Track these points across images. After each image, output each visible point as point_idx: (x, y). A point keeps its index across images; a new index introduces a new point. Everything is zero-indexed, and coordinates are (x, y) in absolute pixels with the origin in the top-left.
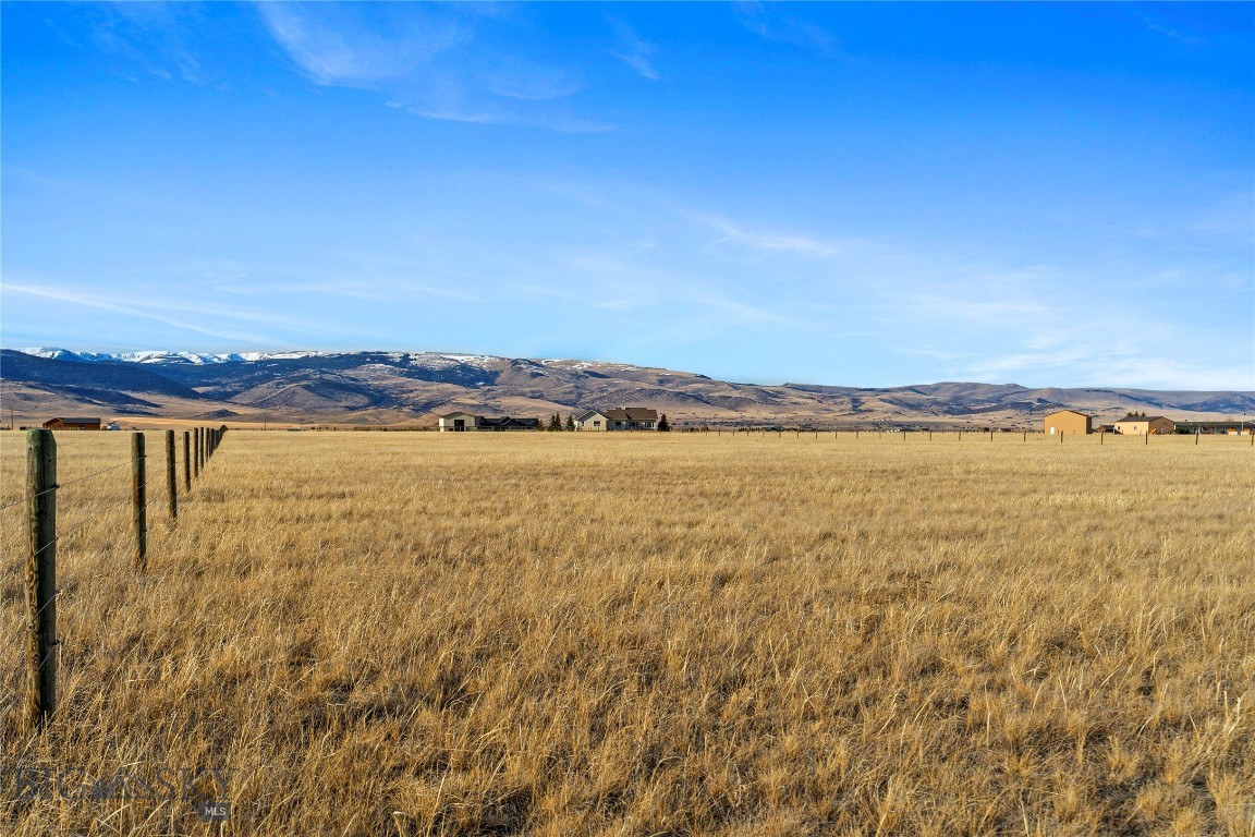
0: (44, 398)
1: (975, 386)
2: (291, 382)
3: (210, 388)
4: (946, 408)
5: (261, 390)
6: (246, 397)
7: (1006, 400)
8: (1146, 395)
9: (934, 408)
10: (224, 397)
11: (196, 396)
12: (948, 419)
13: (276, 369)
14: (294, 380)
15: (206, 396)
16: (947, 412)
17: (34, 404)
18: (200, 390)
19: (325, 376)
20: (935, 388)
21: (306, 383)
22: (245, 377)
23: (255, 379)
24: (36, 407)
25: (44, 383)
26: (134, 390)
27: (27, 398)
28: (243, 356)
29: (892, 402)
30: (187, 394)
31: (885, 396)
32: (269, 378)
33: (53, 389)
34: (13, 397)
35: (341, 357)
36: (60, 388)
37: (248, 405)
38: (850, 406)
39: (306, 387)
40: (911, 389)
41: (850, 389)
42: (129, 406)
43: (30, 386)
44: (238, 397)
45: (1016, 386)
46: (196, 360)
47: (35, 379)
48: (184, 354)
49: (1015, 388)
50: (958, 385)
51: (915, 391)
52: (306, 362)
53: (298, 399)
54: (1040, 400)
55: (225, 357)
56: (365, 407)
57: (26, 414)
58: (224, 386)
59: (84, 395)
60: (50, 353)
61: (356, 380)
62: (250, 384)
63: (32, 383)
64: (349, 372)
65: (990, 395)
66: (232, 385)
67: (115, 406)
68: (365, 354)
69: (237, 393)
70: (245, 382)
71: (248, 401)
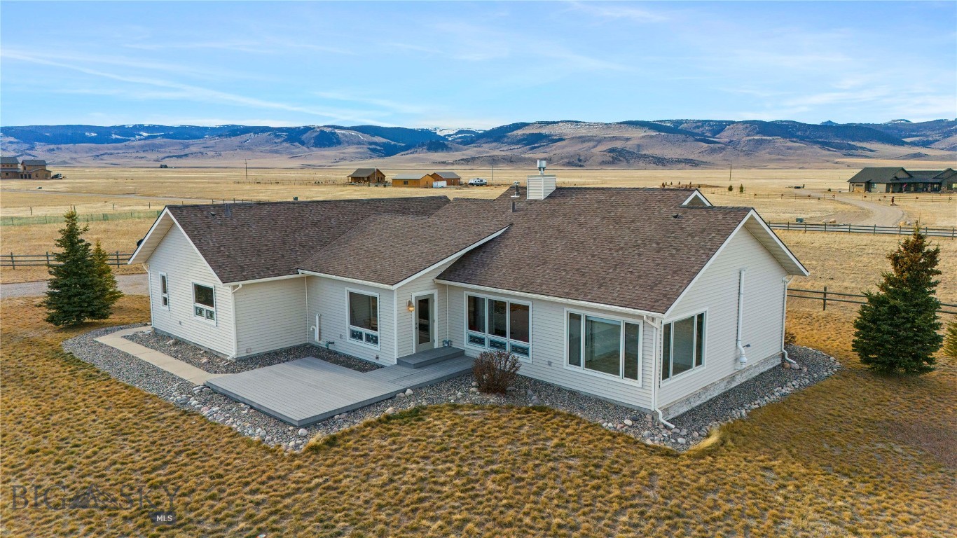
3: (917, 139)
5: (955, 139)
10: (925, 144)
11: (903, 144)
15: (913, 144)
17: (792, 151)
18: (908, 140)
23: (951, 131)
24: (794, 153)
25: (802, 139)
26: (860, 141)
27: (789, 148)
34: (781, 148)
37: (942, 149)
42: (859, 152)
43: (792, 141)
47: (797, 137)
57: (785, 158)
58: (928, 136)
62: (947, 135)
63: (795, 139)
66: (934, 135)
69: (937, 141)
70: (945, 133)
71: (944, 147)
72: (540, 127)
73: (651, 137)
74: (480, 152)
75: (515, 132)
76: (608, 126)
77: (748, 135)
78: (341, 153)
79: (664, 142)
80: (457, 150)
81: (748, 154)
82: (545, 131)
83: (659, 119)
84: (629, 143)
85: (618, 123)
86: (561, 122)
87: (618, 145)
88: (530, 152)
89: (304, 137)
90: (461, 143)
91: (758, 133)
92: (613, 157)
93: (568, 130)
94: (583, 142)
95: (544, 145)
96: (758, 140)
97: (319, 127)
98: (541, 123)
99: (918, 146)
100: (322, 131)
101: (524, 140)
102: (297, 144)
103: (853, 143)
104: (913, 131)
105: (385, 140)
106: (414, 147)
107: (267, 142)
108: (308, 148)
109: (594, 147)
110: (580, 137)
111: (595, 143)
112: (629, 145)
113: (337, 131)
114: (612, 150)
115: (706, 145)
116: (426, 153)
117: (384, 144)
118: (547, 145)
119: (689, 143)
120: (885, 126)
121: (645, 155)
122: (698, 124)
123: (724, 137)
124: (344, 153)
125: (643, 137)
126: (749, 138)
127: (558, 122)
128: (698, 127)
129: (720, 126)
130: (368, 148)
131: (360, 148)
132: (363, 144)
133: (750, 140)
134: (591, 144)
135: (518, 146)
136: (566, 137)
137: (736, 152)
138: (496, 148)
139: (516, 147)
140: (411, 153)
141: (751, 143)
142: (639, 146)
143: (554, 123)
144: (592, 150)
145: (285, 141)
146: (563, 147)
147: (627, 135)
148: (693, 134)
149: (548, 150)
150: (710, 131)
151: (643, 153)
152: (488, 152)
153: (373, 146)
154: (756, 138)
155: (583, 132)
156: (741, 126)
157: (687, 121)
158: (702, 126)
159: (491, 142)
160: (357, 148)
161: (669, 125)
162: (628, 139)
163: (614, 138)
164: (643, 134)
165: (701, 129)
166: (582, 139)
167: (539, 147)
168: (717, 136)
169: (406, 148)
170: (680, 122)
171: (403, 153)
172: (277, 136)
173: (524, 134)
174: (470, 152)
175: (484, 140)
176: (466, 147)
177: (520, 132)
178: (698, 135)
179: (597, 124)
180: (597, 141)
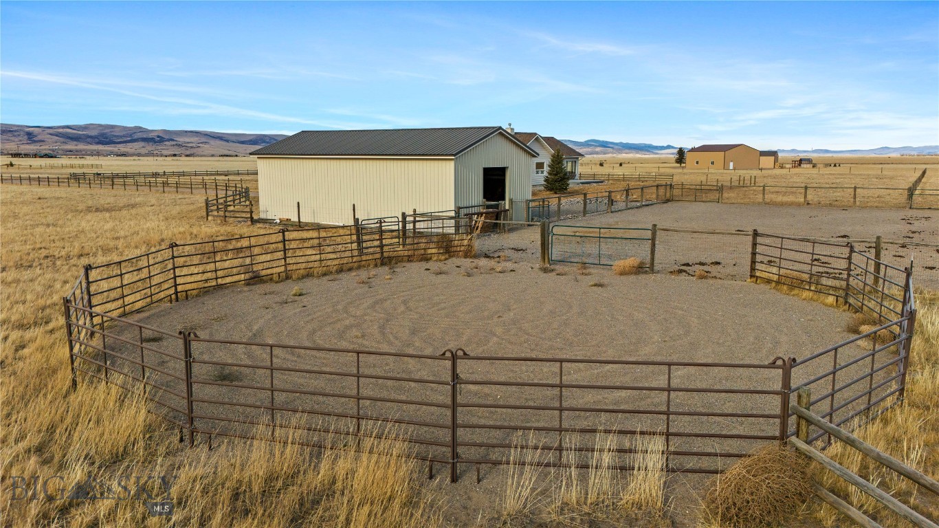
1: (113, 127)
4: (97, 140)
7: (135, 137)
8: (220, 135)
9: (89, 140)
12: (100, 147)
16: (98, 143)
20: (86, 127)
29: (57, 136)
31: (51, 131)
38: (26, 137)
40: (68, 127)
41: (22, 126)
45: (140, 128)
49: (140, 129)
50: (100, 126)
51: (71, 128)
54: (158, 137)
65: (124, 133)
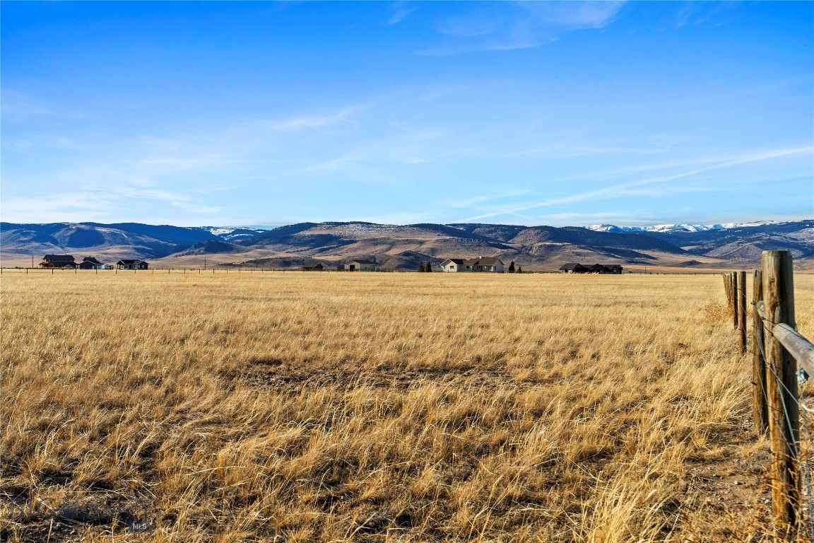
0: (587, 254)
2: (748, 242)
3: (694, 247)
5: (727, 248)
6: (717, 252)
10: (702, 253)
11: (682, 252)
13: (740, 234)
14: (750, 241)
15: (690, 252)
18: (686, 248)
19: (773, 238)
21: (758, 242)
22: (718, 240)
23: (724, 240)
26: (643, 249)
28: (723, 225)
30: (678, 251)
32: (734, 239)
33: (594, 249)
34: (571, 254)
35: (788, 224)
36: (598, 249)
37: (716, 258)
39: (757, 245)
42: (643, 259)
43: (581, 248)
44: (711, 254)
46: (692, 229)
47: (585, 243)
48: (685, 226)
52: (763, 228)
53: (750, 253)
55: (711, 227)
56: (800, 258)
58: (704, 245)
59: (611, 252)
60: (606, 228)
61: (796, 240)
62: (721, 244)
63: (583, 246)
64: (793, 235)
66: (709, 244)
67: (628, 259)
68: (806, 222)
69: (711, 249)
70: (718, 242)
71: (717, 255)
72: (328, 228)
73: (445, 241)
74: (265, 254)
75: (301, 233)
76: (401, 228)
77: (540, 241)
78: (104, 254)
79: (458, 246)
80: (238, 251)
81: (541, 259)
82: (335, 232)
83: (452, 223)
84: (424, 246)
85: (411, 226)
86: (352, 223)
87: (412, 248)
88: (319, 254)
89: (56, 235)
90: (241, 243)
91: (548, 240)
92: (409, 261)
93: (359, 232)
94: (376, 244)
95: (334, 248)
96: (549, 246)
97: (74, 225)
98: (330, 223)
99: (695, 255)
100: (78, 229)
101: (312, 241)
102: (49, 243)
103: (636, 251)
104: (691, 240)
105: (153, 240)
106: (189, 247)
107: (12, 240)
108: (62, 248)
109: (388, 250)
110: (374, 240)
111: (388, 246)
112: (423, 249)
113: (99, 229)
114: (407, 254)
115: (500, 250)
116: (204, 254)
117: (153, 243)
118: (337, 247)
119: (482, 248)
120: (666, 235)
121: (440, 259)
122: (491, 229)
123: (517, 242)
124: (106, 254)
125: (437, 241)
126: (540, 244)
127: (348, 224)
128: (491, 232)
129: (513, 231)
130: (135, 249)
131: (125, 248)
132: (129, 244)
133: (541, 246)
134: (384, 247)
135: (306, 248)
136: (357, 239)
137: (529, 258)
138: (281, 250)
139: (303, 249)
140: (187, 254)
141: (542, 249)
142: (433, 250)
143: (343, 224)
144: (387, 253)
145: (35, 239)
146: (355, 249)
147: (420, 239)
148: (486, 240)
149: (339, 252)
150: (503, 236)
151: (438, 257)
152: (274, 254)
153: (140, 246)
154: (547, 243)
155: (374, 234)
156: (532, 232)
157: (479, 226)
158: (495, 231)
159: (276, 243)
160: (121, 248)
161: (462, 229)
162: (421, 243)
163: (409, 242)
164: (436, 238)
165: (494, 234)
166: (374, 242)
167: (328, 249)
168: (510, 241)
169: (178, 249)
170: (472, 226)
171: (176, 254)
172: (25, 235)
173: (312, 235)
174: (254, 253)
175: (266, 241)
176: (248, 248)
177: (307, 233)
178: (492, 240)
179: (390, 226)
180: (390, 244)
